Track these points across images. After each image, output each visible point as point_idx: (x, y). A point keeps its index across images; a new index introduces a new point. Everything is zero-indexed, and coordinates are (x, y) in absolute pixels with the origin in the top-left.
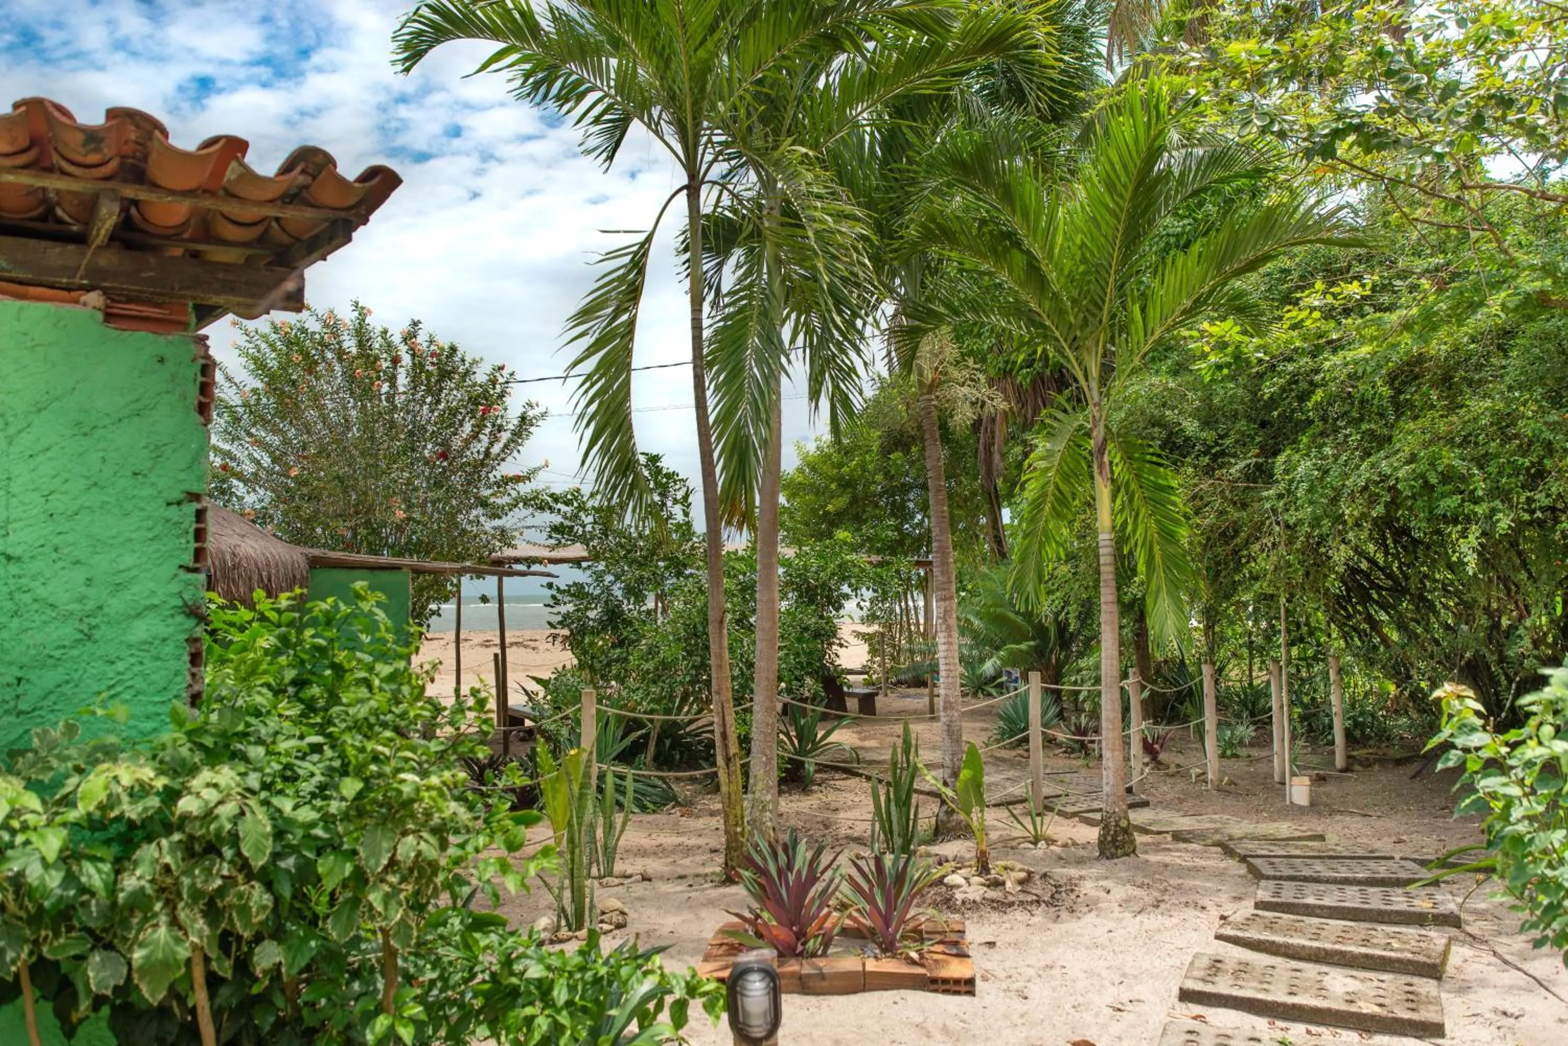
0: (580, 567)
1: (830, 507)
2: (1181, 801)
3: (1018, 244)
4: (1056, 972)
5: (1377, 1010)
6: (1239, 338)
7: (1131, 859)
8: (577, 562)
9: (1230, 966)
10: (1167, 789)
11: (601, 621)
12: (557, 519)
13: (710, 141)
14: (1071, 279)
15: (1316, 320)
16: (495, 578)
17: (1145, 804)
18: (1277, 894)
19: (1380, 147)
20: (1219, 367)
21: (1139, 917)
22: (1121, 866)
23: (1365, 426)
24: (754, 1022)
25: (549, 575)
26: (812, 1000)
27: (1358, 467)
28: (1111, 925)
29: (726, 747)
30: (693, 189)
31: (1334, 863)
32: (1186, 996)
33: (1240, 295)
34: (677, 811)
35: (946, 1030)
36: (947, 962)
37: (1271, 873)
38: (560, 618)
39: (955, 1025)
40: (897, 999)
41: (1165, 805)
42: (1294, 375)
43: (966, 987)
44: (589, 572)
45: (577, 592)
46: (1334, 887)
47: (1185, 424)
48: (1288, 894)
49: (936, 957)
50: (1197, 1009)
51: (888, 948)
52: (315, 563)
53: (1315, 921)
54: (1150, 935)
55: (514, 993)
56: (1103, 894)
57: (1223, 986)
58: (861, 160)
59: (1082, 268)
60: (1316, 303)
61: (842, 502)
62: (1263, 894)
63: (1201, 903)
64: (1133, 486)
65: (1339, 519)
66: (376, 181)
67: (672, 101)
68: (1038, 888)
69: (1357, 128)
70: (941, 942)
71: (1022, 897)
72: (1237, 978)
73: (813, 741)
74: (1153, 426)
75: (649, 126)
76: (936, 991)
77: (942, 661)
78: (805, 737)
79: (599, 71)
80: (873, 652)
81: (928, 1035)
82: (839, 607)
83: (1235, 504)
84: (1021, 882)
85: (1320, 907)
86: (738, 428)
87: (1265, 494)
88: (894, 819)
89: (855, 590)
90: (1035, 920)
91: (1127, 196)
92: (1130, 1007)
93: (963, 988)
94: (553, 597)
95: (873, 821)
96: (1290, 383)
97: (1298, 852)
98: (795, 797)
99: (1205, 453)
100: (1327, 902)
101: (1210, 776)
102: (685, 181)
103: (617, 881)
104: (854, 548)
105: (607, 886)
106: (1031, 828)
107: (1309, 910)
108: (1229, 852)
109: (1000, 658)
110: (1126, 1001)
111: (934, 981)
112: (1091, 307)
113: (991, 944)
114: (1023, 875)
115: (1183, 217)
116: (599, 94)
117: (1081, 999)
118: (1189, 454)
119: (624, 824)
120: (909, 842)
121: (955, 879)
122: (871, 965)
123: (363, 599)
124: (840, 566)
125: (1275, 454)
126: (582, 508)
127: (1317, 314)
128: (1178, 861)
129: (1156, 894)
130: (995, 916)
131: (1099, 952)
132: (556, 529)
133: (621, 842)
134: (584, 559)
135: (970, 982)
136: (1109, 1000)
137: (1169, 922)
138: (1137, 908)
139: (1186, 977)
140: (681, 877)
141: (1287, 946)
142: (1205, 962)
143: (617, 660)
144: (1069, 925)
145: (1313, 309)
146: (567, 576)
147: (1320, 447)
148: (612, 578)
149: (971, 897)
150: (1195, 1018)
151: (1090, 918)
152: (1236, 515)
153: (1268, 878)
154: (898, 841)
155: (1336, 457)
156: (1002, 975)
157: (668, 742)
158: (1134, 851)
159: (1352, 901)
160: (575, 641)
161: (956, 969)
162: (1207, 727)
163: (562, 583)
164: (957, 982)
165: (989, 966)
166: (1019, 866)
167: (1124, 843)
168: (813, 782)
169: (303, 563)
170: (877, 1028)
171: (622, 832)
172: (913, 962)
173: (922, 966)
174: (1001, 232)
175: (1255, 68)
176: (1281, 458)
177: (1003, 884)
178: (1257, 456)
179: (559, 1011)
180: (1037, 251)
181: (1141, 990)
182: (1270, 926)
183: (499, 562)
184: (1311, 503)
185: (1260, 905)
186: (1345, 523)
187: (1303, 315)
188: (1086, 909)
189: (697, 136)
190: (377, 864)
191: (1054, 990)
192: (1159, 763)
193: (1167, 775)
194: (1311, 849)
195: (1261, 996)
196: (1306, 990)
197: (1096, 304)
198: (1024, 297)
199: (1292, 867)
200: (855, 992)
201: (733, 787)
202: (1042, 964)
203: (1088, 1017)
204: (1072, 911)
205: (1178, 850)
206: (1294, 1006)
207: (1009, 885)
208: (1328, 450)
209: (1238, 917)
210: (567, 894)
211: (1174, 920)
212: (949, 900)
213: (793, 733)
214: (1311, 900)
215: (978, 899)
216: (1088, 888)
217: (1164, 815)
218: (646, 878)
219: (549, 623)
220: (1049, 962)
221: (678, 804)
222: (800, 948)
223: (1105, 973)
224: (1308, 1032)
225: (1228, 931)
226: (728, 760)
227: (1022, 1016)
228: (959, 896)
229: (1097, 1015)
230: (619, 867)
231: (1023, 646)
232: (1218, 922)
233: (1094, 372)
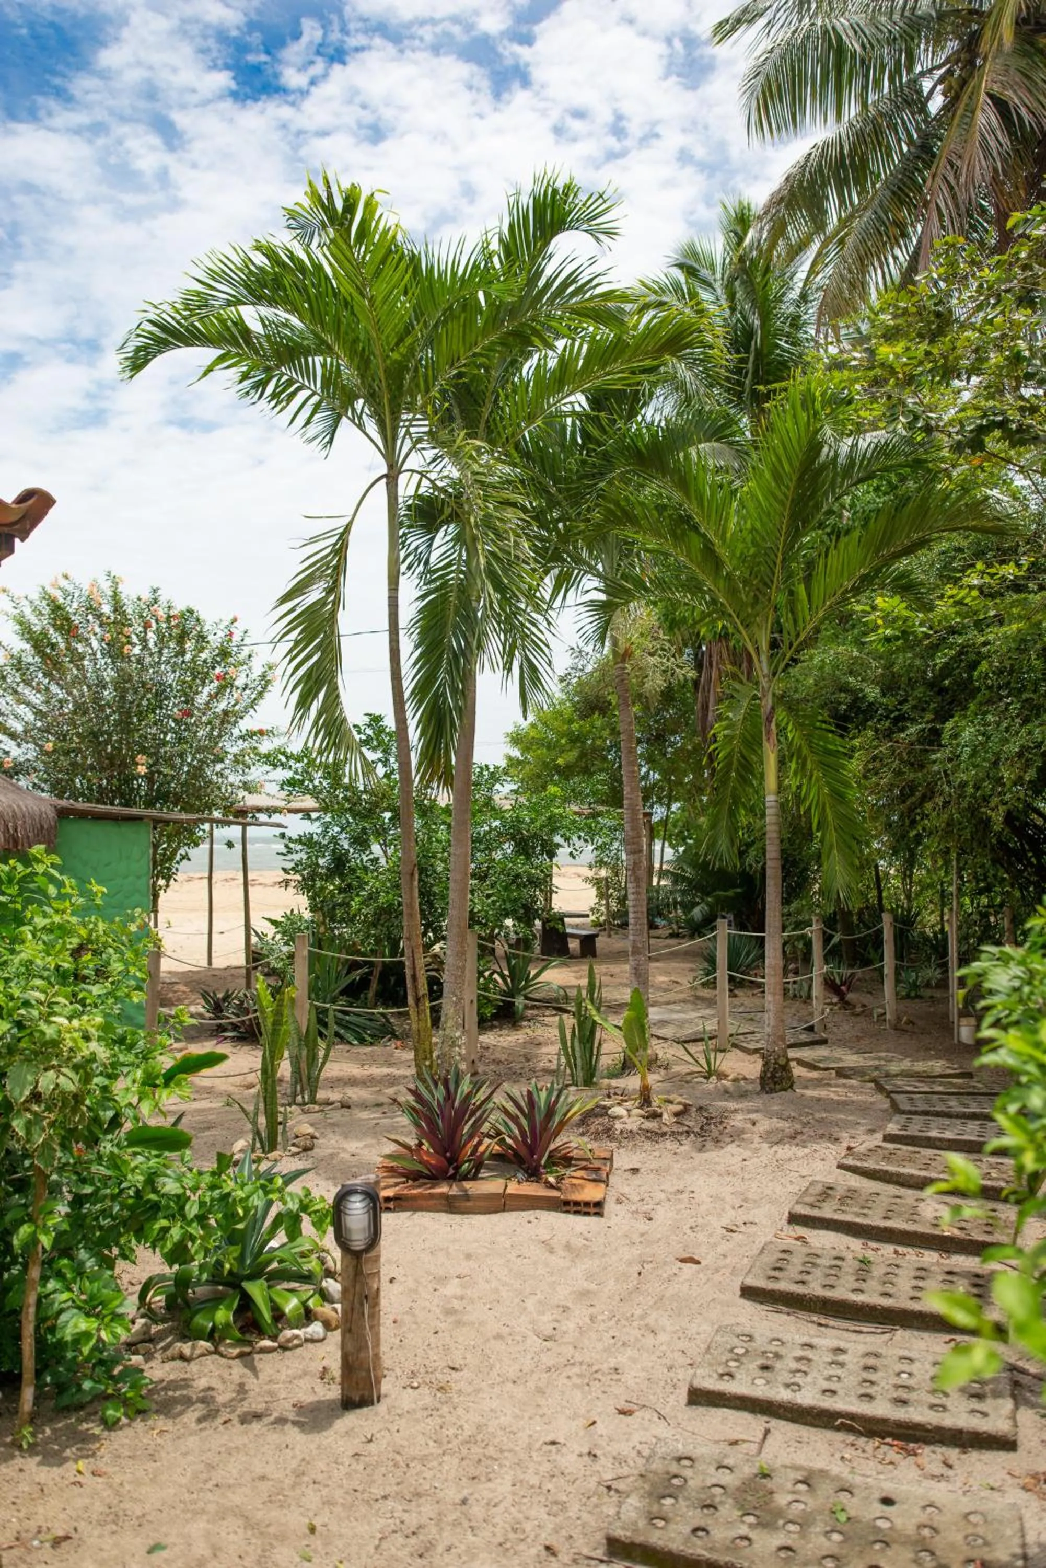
0: (309, 818)
1: (560, 761)
2: (858, 1039)
3: (695, 528)
4: (685, 1196)
5: (956, 1232)
6: (906, 613)
7: (788, 1094)
8: (306, 813)
9: (840, 1192)
10: (847, 1027)
11: (328, 869)
12: (288, 774)
13: (408, 433)
14: (743, 559)
15: (974, 599)
16: (240, 828)
17: (823, 1042)
18: (905, 1127)
19: (1023, 443)
20: (888, 640)
21: (775, 1148)
22: (776, 1101)
23: (1025, 695)
24: (355, 1236)
25: (279, 825)
26: (457, 1218)
27: (1017, 733)
28: (747, 1154)
29: (416, 988)
30: (391, 478)
31: (966, 1099)
32: (794, 1219)
33: (904, 575)
34: (393, 1044)
35: (568, 1247)
36: (582, 1187)
37: (907, 1107)
38: (292, 865)
39: (579, 1242)
40: (532, 1218)
41: (843, 1043)
42: (963, 646)
43: (595, 1208)
44: (317, 824)
45: (307, 841)
46: (958, 1122)
47: (868, 690)
48: (914, 1129)
49: (575, 1181)
50: (801, 1231)
51: (533, 1174)
52: (63, 814)
53: (929, 1152)
54: (779, 1164)
55: (155, 1208)
56: (749, 1126)
57: (828, 1211)
58: (563, 446)
59: (752, 551)
60: (976, 582)
61: (572, 755)
62: (893, 1128)
63: (835, 1135)
64: (805, 751)
65: (999, 781)
66: (31, 502)
67: (372, 398)
68: (691, 1122)
69: (1002, 425)
70: (584, 1168)
71: (675, 1129)
72: (842, 1204)
73: (527, 980)
74: (841, 691)
75: (353, 421)
76: (568, 1212)
77: (631, 910)
78: (518, 975)
79: (308, 373)
80: (601, 895)
81: (551, 1251)
82: (552, 855)
83: (912, 765)
84: (677, 1114)
85: (940, 1140)
86: (436, 696)
87: (933, 757)
88: (578, 1054)
89: (567, 839)
90: (682, 1148)
91: (792, 485)
92: (743, 1229)
93: (592, 1210)
94: (287, 846)
95: (559, 1055)
96: (960, 653)
97: (940, 1089)
98: (505, 1032)
99: (887, 717)
100: (948, 1135)
101: (888, 1016)
102: (385, 470)
103: (317, 1108)
104: (566, 800)
105: (308, 1112)
106: (703, 1062)
107: (930, 1143)
108: (880, 1088)
109: (708, 904)
110: (740, 1223)
111: (567, 1203)
112: (761, 586)
113: (635, 1171)
114: (680, 1107)
115: (885, 494)
116: (308, 392)
117: (700, 1221)
118: (872, 718)
119: (326, 1057)
120: (593, 1075)
121: (619, 1111)
122: (513, 1188)
123: (39, 861)
124: (550, 818)
125: (945, 720)
126: (312, 763)
127: (975, 593)
128: (832, 1096)
129: (798, 1127)
130: (648, 1145)
131: (728, 1179)
132: (291, 783)
133: (323, 1075)
134: (314, 810)
135: (599, 1204)
136: (725, 1222)
137: (801, 1152)
138: (775, 1139)
139: (797, 1202)
140: (378, 1105)
141: (899, 1175)
142: (819, 1188)
143: (340, 905)
144: (712, 1155)
145: (971, 588)
146: (297, 826)
147: (985, 713)
148: (337, 829)
149: (629, 1127)
150: (797, 1239)
151: (731, 1148)
152: (912, 776)
153: (903, 1112)
154: (580, 1074)
155: (998, 724)
156: (635, 1198)
157: (393, 980)
158: (791, 1087)
159: (970, 1134)
160: (306, 886)
161: (591, 1193)
162: (886, 971)
163: (292, 833)
164: (587, 1204)
165: (626, 1190)
166: (680, 1099)
167: (782, 1078)
168: (523, 1018)
169: (52, 814)
170: (508, 1245)
171: (323, 1064)
172: (551, 1187)
173: (558, 1189)
174: (681, 516)
175: (907, 369)
176: (949, 725)
177: (660, 1116)
178: (932, 721)
179: (189, 1223)
180: (711, 535)
181: (757, 1214)
182: (888, 1158)
183: (242, 813)
184: (975, 766)
185: (888, 1138)
186: (1004, 785)
187: (963, 593)
188: (728, 1140)
189: (395, 429)
190: (21, 1094)
191: (678, 1213)
192: (847, 1003)
193: (853, 1014)
194: (954, 1085)
195: (858, 1220)
196: (900, 1214)
197: (765, 584)
198: (701, 576)
199: (928, 1102)
200: (496, 1212)
201: (422, 1024)
202: (673, 1190)
203: (701, 1237)
204: (717, 1141)
205: (837, 1086)
206: (886, 1229)
207: (665, 1116)
208: (990, 718)
209: (862, 1149)
210: (262, 1120)
211: (806, 1151)
212: (609, 1130)
213: (506, 973)
214: (934, 1134)
215: (635, 1129)
216: (738, 1121)
217: (838, 1053)
218: (345, 1106)
219: (284, 870)
220: (681, 1187)
221: (396, 1037)
222: (451, 1172)
223: (729, 1198)
224: (896, 1252)
225: (850, 1161)
226: (418, 1000)
227: (642, 1235)
228: (618, 1126)
229: (711, 1235)
230: (321, 1095)
231: (730, 893)
232: (844, 1152)
233: (764, 645)
